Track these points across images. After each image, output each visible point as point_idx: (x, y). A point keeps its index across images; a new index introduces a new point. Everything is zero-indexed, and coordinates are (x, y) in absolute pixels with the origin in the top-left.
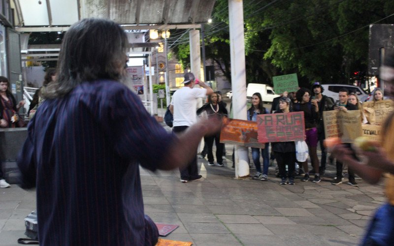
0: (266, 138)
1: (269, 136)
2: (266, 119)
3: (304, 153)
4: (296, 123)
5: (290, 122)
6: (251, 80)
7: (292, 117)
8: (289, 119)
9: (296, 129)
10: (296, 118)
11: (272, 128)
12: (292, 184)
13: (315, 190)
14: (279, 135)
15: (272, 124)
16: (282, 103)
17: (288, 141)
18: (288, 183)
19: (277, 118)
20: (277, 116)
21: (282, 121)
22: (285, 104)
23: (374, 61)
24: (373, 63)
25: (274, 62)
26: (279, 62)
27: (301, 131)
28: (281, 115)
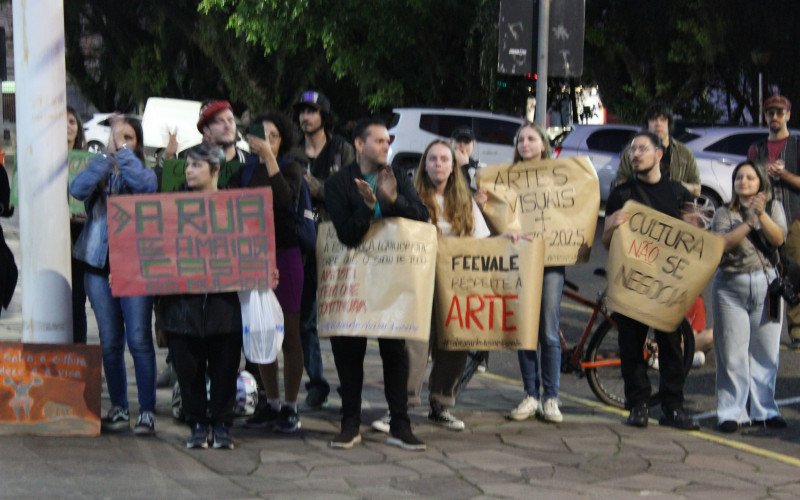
0: (139, 278)
1: (151, 271)
2: (138, 211)
3: (271, 334)
4: (246, 228)
5: (224, 224)
6: (158, 87)
7: (230, 207)
8: (221, 214)
9: (245, 249)
10: (245, 209)
11: (159, 244)
12: (224, 447)
13: (297, 463)
14: (186, 269)
15: (161, 230)
16: (195, 165)
17: (216, 290)
18: (211, 444)
19: (180, 208)
20: (179, 203)
21: (196, 220)
22: (206, 167)
23: (517, 29)
24: (515, 34)
25: (236, 22)
26: (255, 26)
27: (262, 255)
28: (194, 200)
